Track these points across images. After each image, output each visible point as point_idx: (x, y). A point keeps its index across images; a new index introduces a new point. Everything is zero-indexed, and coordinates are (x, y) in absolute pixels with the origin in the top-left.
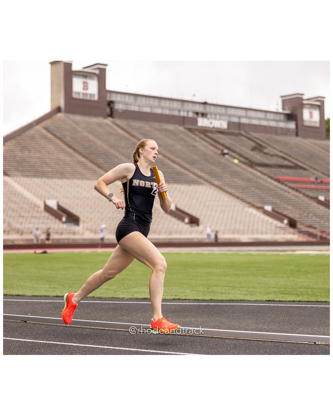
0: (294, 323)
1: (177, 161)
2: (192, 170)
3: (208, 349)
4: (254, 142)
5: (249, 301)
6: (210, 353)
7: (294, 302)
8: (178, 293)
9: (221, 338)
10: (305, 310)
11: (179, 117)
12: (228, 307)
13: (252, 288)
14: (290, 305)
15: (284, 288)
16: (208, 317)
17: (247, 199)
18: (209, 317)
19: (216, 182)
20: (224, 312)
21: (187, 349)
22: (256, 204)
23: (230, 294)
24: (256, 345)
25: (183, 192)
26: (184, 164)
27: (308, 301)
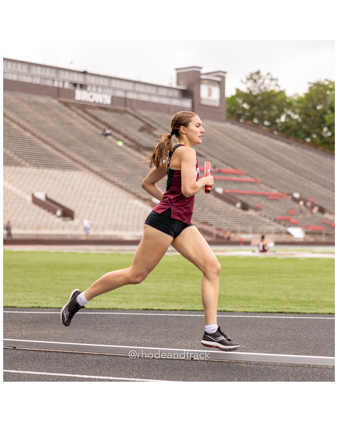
0: (172, 336)
1: (49, 141)
2: (68, 153)
3: (65, 367)
4: (143, 121)
5: (123, 310)
6: (66, 372)
7: (175, 311)
8: (39, 299)
9: (82, 353)
10: (188, 320)
11: (53, 87)
12: (97, 316)
13: (129, 294)
14: (170, 315)
15: (167, 295)
16: (70, 328)
17: (132, 189)
18: (72, 328)
19: (96, 168)
20: (91, 322)
21: (39, 368)
22: (142, 196)
23: (102, 302)
24: (123, 362)
25: (55, 179)
26: (57, 145)
27: (192, 310)
